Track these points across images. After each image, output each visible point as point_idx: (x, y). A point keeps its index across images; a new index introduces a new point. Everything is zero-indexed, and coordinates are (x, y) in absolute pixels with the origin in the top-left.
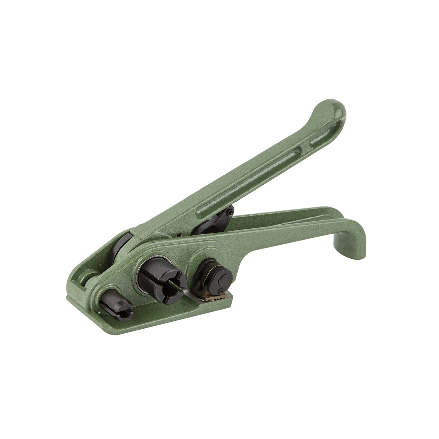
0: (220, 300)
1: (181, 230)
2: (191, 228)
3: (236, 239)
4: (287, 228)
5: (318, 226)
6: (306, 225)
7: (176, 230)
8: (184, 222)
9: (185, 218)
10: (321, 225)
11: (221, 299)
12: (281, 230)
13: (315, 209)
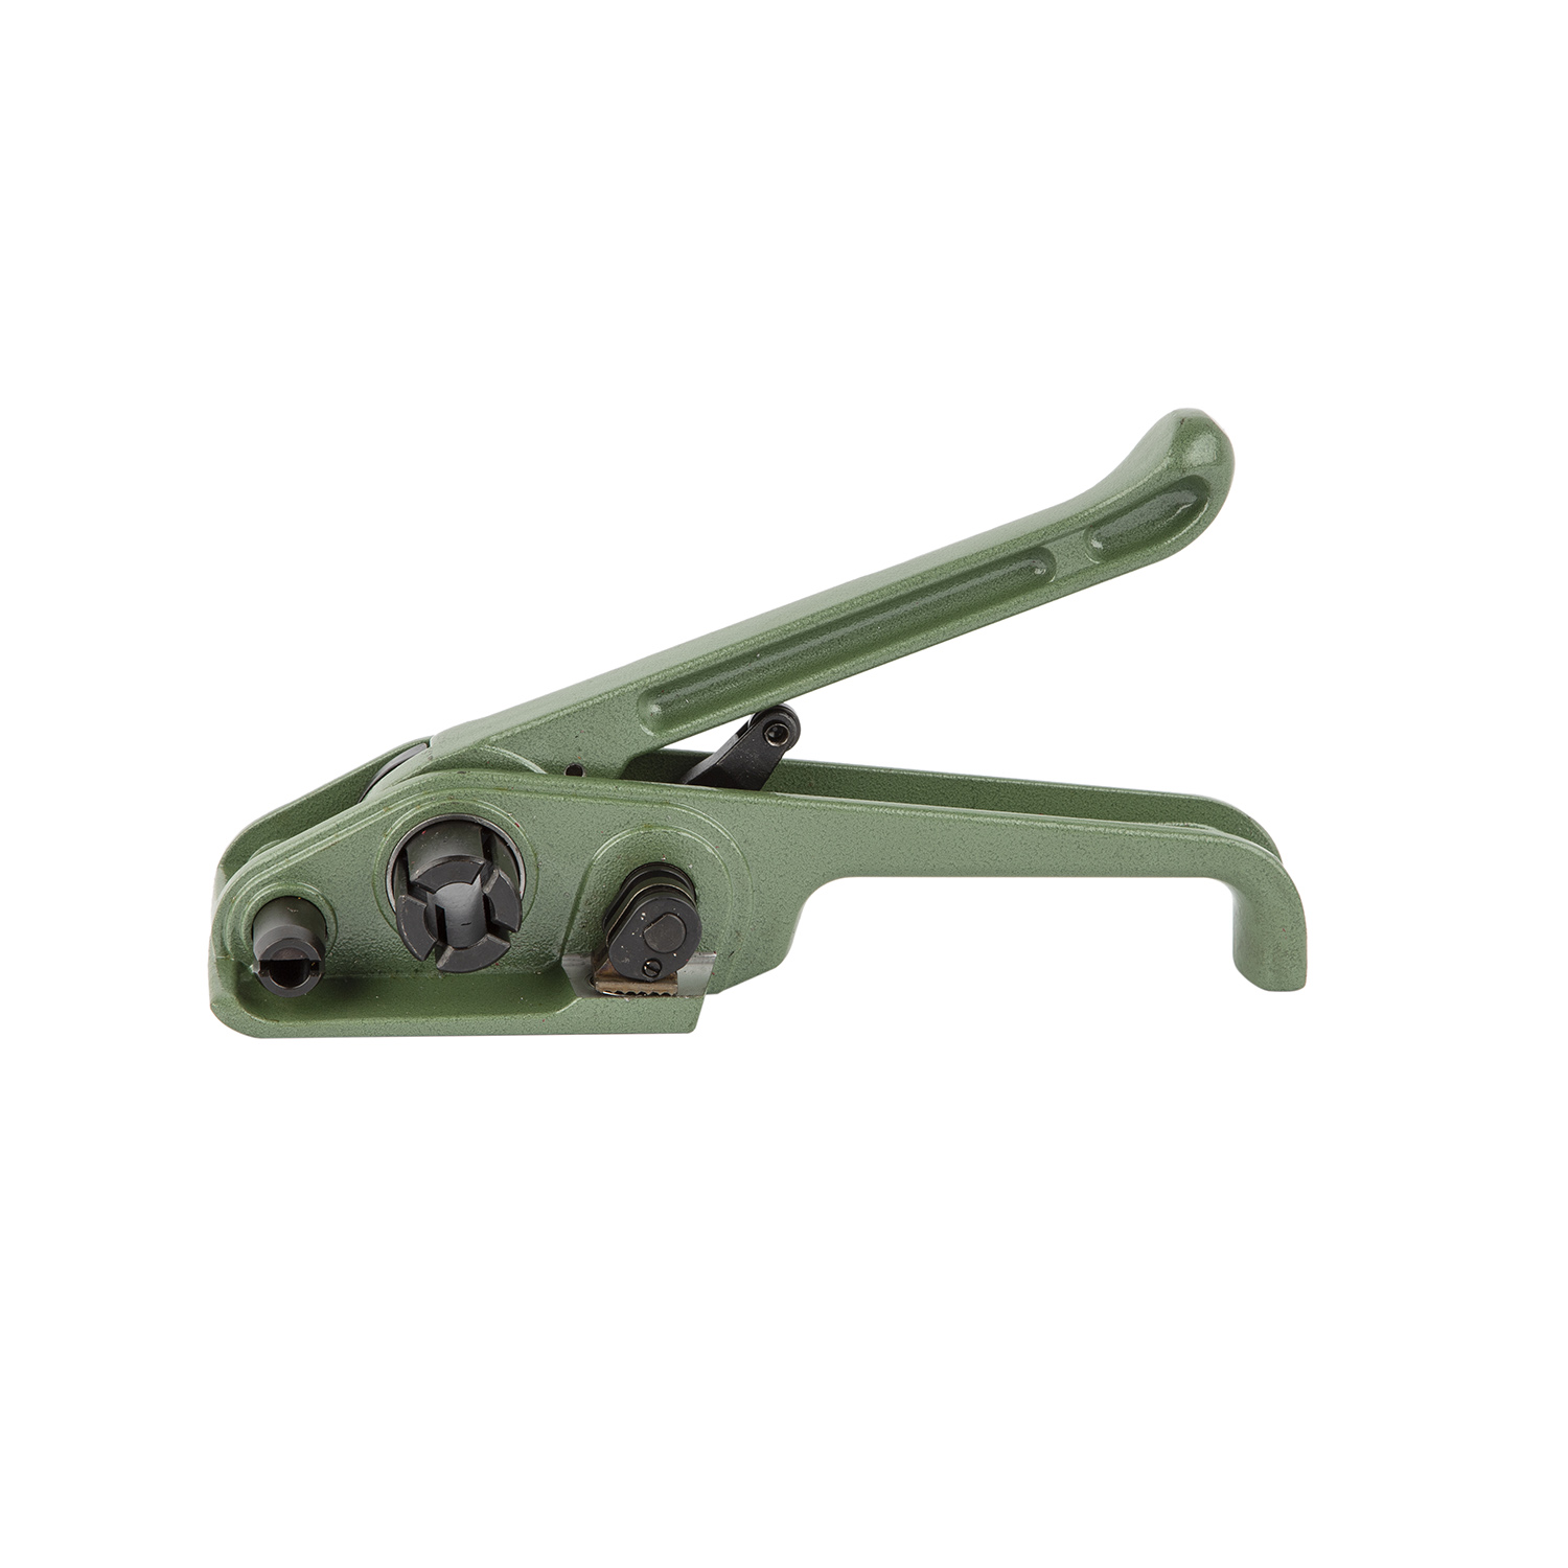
0: (650, 999)
1: (581, 754)
2: (620, 757)
3: (776, 822)
4: (976, 819)
5: (1102, 836)
6: (1055, 825)
7: (562, 751)
8: (592, 728)
9: (596, 716)
10: (1114, 834)
11: (654, 994)
12: (951, 823)
13: (1154, 797)
